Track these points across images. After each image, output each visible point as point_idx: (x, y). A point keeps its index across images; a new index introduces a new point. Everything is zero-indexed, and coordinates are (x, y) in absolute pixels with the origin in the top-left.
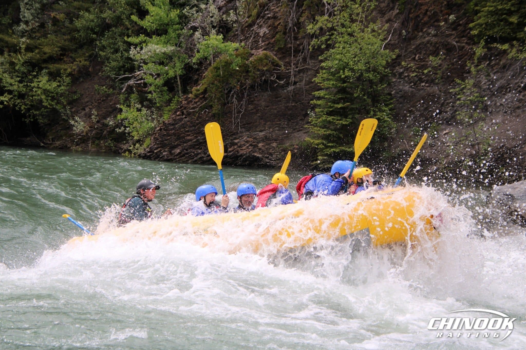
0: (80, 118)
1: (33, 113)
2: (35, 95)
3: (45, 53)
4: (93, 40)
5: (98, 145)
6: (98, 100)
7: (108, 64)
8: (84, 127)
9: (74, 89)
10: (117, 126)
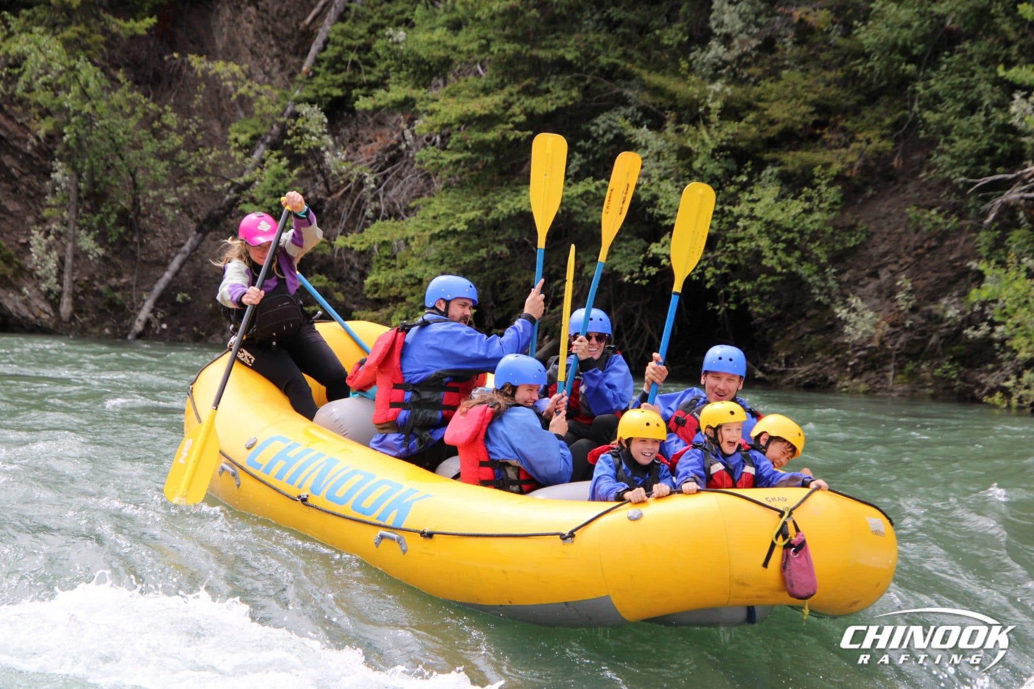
0: (863, 300)
1: (735, 287)
2: (742, 239)
3: (772, 123)
4: (906, 81)
5: (913, 375)
6: (916, 248)
7: (946, 147)
8: (876, 325)
9: (849, 218)
10: (971, 321)
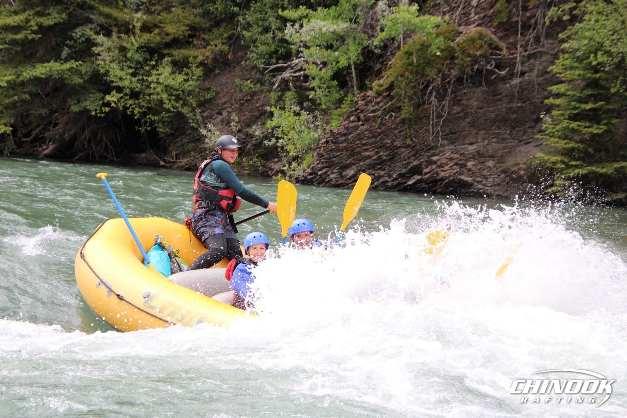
0: (214, 126)
1: (150, 118)
2: (153, 94)
3: (168, 34)
4: (234, 15)
5: (239, 164)
6: (240, 100)
7: (254, 49)
9: (207, 84)
10: (266, 137)
